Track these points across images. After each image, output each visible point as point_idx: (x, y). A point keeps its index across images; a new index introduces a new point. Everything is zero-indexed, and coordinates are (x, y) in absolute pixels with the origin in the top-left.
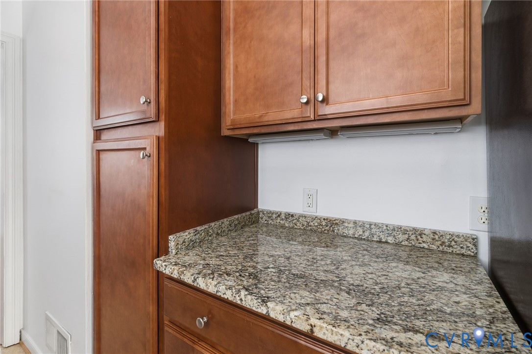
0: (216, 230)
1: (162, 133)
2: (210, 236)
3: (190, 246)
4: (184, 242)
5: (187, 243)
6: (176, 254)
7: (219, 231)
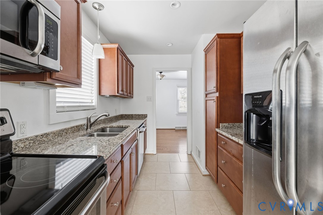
0: (237, 126)
1: (218, 96)
2: (235, 127)
3: (227, 128)
4: (224, 126)
5: (225, 127)
6: (222, 128)
7: (239, 126)
